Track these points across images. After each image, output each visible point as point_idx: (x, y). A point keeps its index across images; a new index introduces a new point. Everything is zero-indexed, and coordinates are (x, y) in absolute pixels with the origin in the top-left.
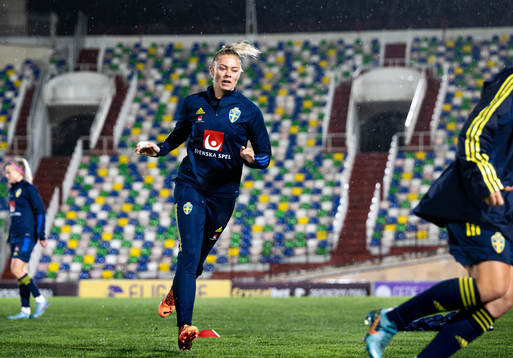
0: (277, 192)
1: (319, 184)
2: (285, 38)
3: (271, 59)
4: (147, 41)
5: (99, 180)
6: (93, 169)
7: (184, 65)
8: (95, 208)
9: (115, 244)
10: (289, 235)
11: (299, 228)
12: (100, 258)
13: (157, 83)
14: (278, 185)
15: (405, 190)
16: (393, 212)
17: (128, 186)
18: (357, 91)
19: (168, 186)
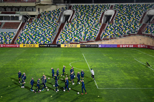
0: (91, 30)
1: (97, 28)
2: (97, 4)
3: (95, 8)
4: (79, 4)
5: (68, 27)
6: (68, 25)
7: (83, 9)
8: (67, 31)
9: (68, 37)
10: (91, 36)
12: (66, 39)
13: (79, 11)
14: (91, 28)
15: (108, 30)
16: (105, 33)
17: (72, 28)
18: (105, 13)
19: (77, 28)
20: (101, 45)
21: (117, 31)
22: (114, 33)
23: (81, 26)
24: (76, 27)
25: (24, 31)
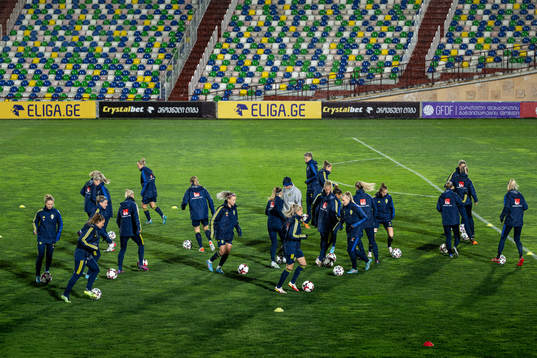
0: (370, 29)
1: (401, 23)
5: (249, 18)
6: (245, 10)
8: (243, 40)
9: (252, 69)
10: (373, 64)
11: (381, 58)
12: (240, 80)
14: (373, 23)
15: (460, 29)
16: (448, 46)
17: (267, 23)
19: (296, 23)
20: (434, 105)
21: (509, 34)
22: (495, 46)
23: (317, 12)
24: (291, 18)
25: (13, 38)
